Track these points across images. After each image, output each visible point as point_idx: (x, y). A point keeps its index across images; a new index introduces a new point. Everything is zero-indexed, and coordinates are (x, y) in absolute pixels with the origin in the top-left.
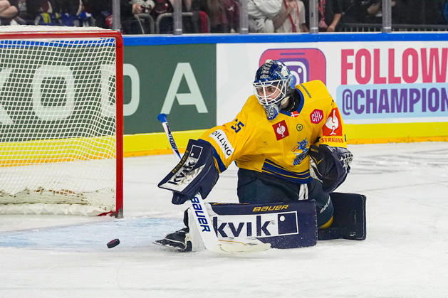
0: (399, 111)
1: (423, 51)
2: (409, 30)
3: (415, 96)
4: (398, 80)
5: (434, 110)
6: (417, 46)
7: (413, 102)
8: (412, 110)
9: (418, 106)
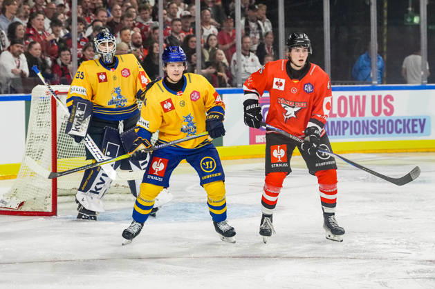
0: (336, 134)
1: (351, 97)
2: (342, 84)
3: (346, 125)
4: (335, 116)
5: (357, 134)
6: (347, 94)
7: (344, 129)
8: (344, 134)
9: (348, 131)
